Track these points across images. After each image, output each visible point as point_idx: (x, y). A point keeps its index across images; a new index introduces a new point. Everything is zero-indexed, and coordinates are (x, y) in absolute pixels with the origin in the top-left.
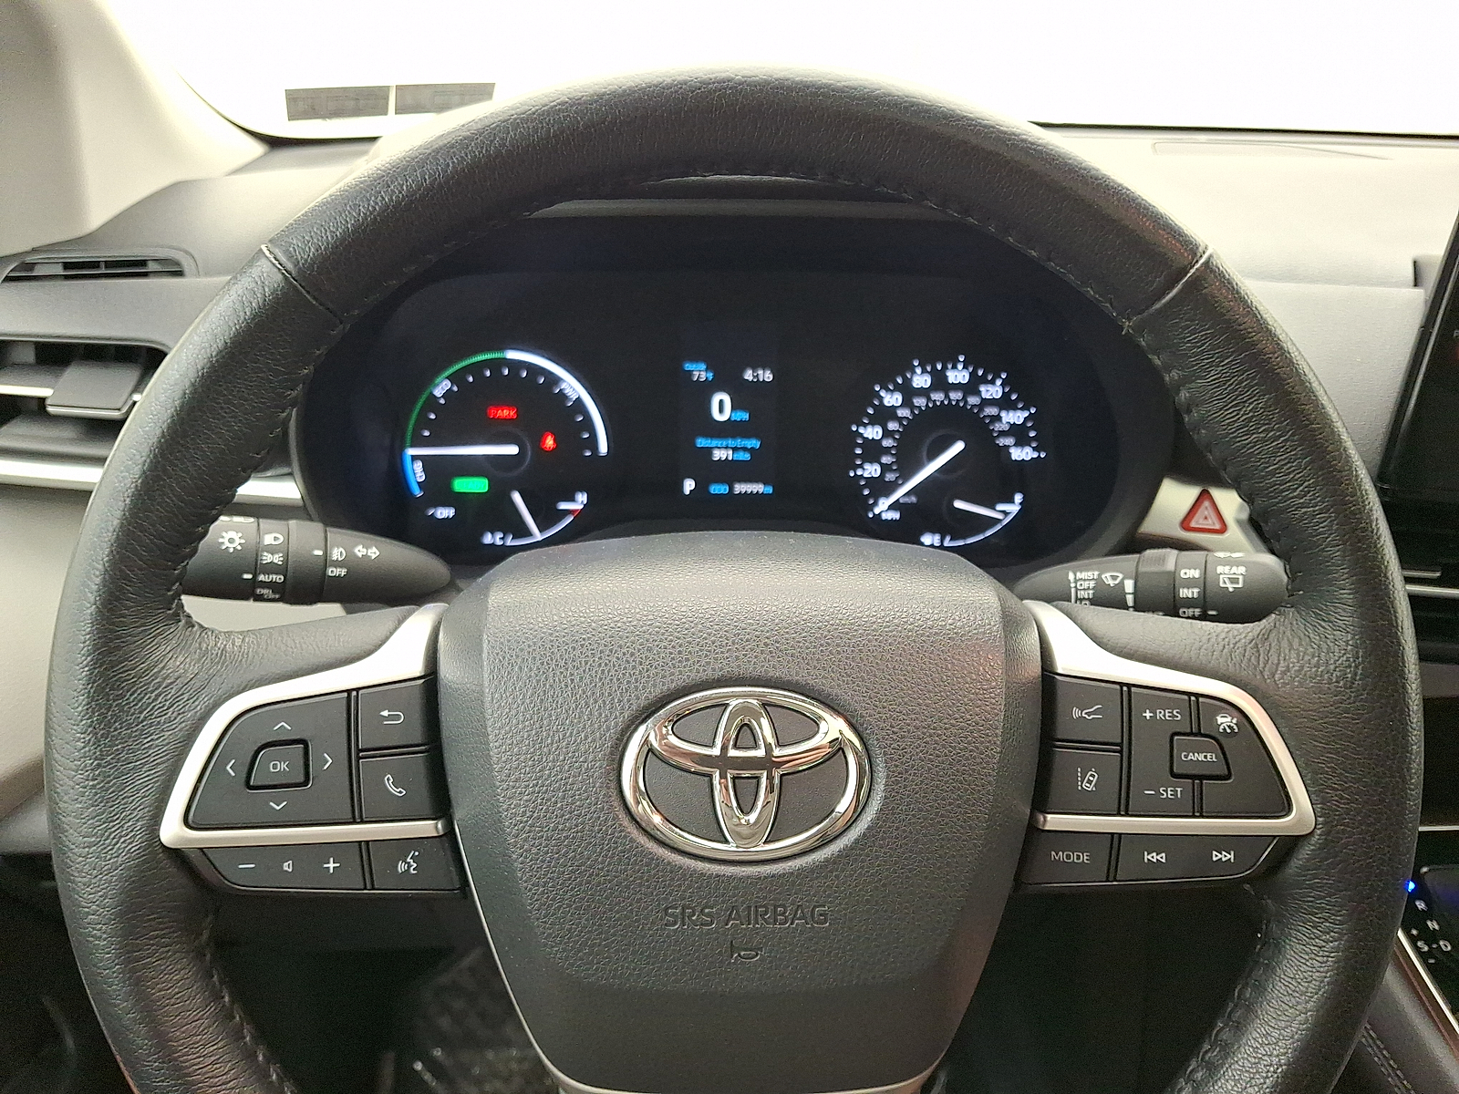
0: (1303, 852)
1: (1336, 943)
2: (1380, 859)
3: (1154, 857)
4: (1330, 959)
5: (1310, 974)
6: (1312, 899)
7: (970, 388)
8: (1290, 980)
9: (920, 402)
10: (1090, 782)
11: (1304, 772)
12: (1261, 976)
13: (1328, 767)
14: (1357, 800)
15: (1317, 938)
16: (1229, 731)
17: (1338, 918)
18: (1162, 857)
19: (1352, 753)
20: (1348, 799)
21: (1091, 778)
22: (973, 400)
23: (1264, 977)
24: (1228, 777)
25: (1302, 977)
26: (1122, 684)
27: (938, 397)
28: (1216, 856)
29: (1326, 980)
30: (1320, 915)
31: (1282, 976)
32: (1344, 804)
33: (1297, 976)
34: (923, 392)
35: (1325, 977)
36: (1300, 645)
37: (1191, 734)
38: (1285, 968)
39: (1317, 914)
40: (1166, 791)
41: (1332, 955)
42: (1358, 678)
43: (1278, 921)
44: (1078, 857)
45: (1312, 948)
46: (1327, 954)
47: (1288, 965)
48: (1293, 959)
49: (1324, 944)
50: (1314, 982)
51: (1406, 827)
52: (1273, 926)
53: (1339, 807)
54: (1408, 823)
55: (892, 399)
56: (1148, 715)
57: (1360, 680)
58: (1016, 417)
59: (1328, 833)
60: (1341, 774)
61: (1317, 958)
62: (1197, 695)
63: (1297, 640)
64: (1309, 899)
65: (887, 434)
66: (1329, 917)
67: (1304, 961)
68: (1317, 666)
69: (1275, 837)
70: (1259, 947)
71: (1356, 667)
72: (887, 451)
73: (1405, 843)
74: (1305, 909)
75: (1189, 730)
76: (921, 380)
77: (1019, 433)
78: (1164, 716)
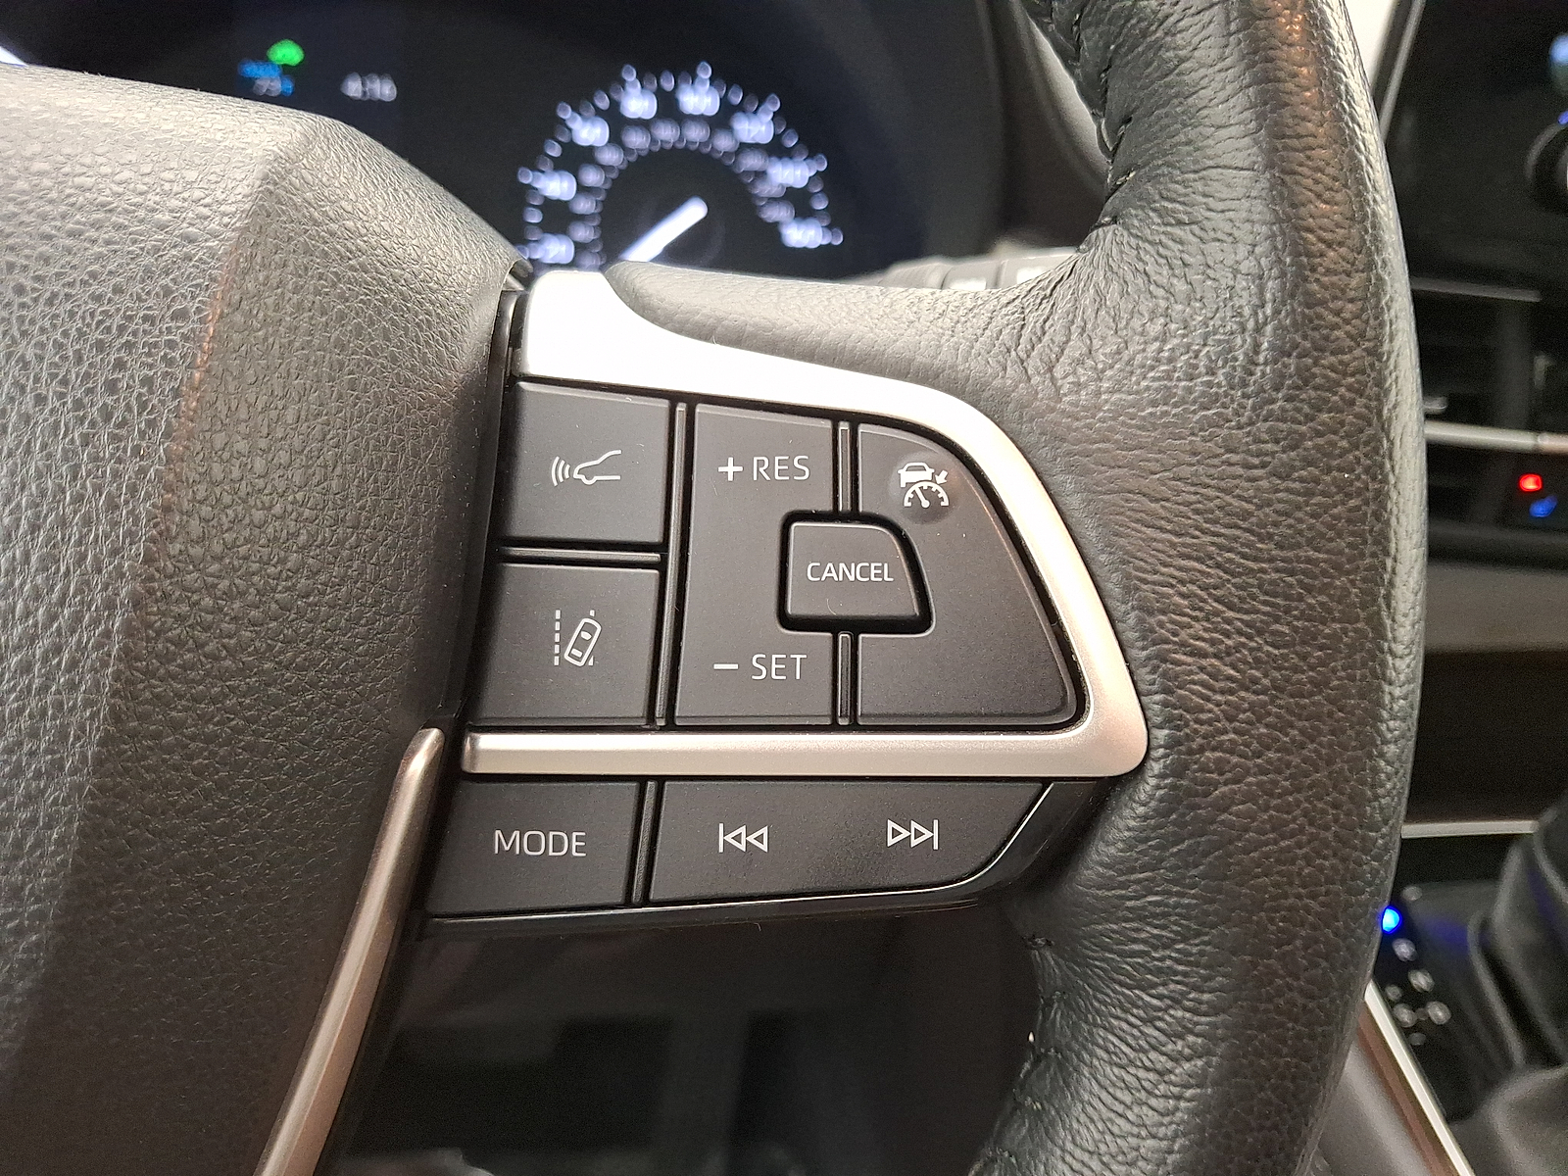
0: (1121, 824)
1: (1200, 1063)
2: (1313, 838)
3: (740, 838)
4: (1183, 1104)
5: (1133, 1141)
6: (1141, 947)
7: (721, 121)
8: (1086, 1157)
9: (637, 140)
10: (581, 644)
11: (1120, 609)
12: (1022, 1143)
13: (1183, 596)
14: (1255, 681)
15: (1154, 1048)
16: (925, 504)
17: (1206, 997)
18: (760, 839)
19: (1244, 556)
20: (1230, 678)
21: (586, 636)
22: (724, 143)
23: (1028, 1146)
24: (921, 623)
25: (1113, 1149)
26: (675, 398)
27: (667, 133)
28: (895, 833)
29: (1170, 1159)
30: (1161, 990)
31: (1069, 1146)
32: (1222, 692)
33: (1103, 1148)
34: (643, 124)
35: (1170, 1152)
36: (1124, 294)
37: (833, 516)
38: (1075, 1125)
39: (1154, 986)
40: (767, 664)
41: (1189, 1093)
42: (1261, 359)
43: (1067, 1004)
44: (558, 844)
45: (1141, 1073)
46: (1176, 1090)
47: (1083, 1118)
48: (1096, 1102)
49: (1170, 1065)
50: (1141, 1163)
51: (1382, 755)
52: (1057, 1015)
53: (1208, 699)
54: (1385, 742)
55: (590, 132)
56: (731, 469)
57: (1266, 363)
58: (793, 174)
59: (1177, 771)
60: (1217, 613)
61: (1153, 1102)
62: (856, 419)
63: (1115, 286)
64: (1136, 947)
65: (582, 189)
66: (1184, 994)
67: (1120, 1108)
68: (1163, 338)
69: (1045, 781)
70: (1027, 1066)
71: (1258, 329)
72: (582, 218)
73: (1376, 797)
74: (1130, 976)
75: (828, 507)
76: (638, 103)
77: (798, 201)
78: (770, 471)
